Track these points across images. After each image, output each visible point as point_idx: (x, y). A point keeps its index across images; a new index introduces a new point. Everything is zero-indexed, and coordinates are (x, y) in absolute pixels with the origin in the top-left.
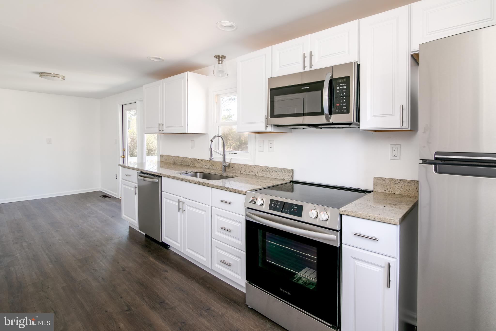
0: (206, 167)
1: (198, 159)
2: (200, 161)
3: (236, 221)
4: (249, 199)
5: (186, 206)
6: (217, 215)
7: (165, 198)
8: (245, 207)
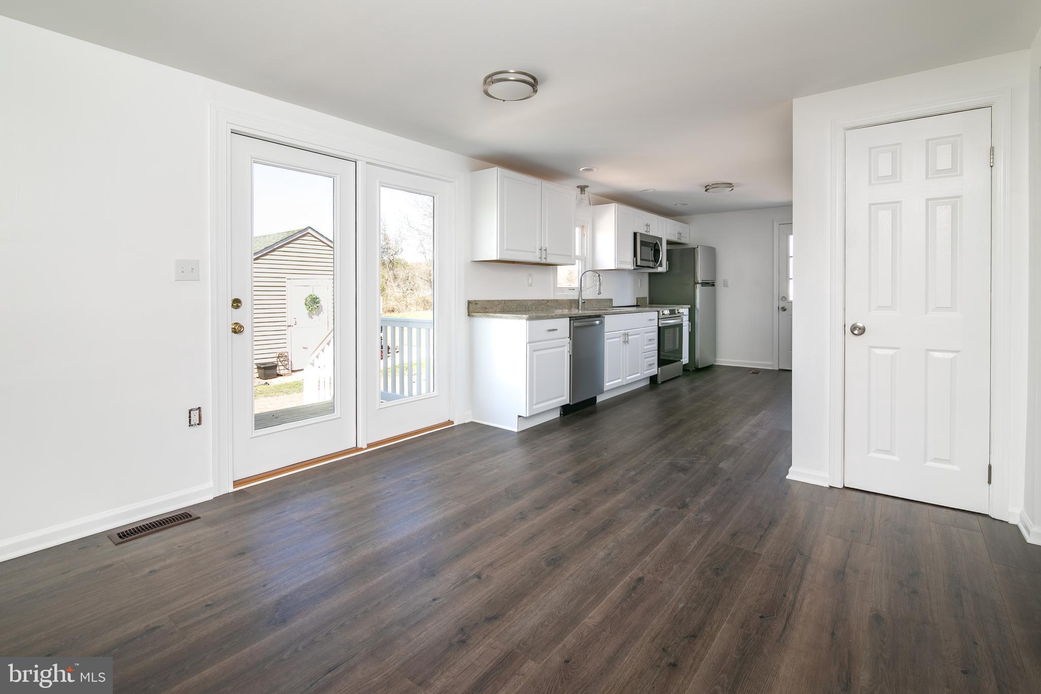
1: (543, 300)
2: (546, 302)
3: (655, 331)
4: (661, 313)
5: (629, 337)
6: (646, 333)
7: (607, 339)
8: (658, 319)
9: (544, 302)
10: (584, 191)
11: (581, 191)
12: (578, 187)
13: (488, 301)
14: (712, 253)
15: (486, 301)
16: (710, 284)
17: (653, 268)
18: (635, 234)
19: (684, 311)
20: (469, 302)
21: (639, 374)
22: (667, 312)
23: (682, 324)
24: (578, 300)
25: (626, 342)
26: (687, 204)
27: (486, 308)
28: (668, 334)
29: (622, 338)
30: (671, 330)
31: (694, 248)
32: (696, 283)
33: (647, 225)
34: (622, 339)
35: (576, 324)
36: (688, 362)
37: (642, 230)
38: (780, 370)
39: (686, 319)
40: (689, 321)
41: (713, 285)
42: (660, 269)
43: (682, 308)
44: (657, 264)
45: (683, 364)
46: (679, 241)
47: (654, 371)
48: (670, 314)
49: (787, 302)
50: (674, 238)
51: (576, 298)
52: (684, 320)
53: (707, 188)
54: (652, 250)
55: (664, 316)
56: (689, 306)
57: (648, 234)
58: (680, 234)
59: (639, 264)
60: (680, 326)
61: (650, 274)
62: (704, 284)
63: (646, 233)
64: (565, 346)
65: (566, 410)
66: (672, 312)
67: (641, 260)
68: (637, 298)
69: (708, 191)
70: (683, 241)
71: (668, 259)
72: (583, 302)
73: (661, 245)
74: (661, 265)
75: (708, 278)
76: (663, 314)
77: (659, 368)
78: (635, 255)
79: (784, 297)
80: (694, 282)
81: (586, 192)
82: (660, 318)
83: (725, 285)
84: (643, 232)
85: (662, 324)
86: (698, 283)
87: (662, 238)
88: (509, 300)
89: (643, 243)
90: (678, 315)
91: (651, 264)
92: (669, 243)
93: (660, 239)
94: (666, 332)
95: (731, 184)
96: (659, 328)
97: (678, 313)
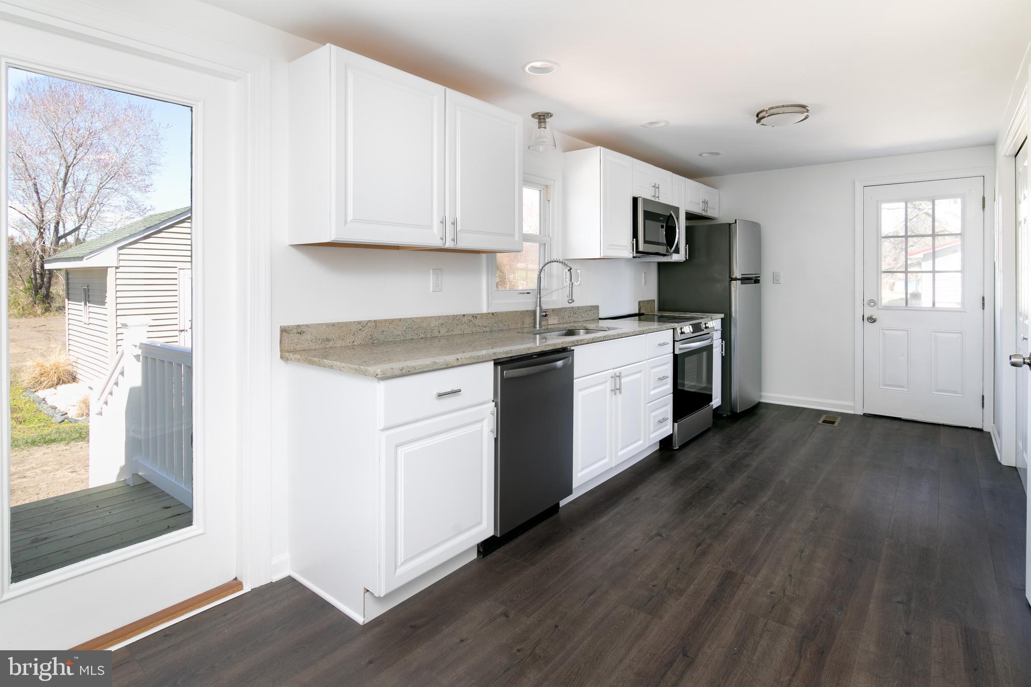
0: (484, 329)
1: (464, 315)
2: (470, 318)
3: (668, 363)
4: (679, 331)
5: (623, 380)
6: (652, 368)
7: (579, 390)
8: (674, 341)
9: (465, 319)
10: (545, 122)
11: (540, 123)
12: (533, 116)
13: (333, 325)
14: (755, 229)
15: (328, 325)
16: (752, 280)
17: (664, 255)
18: (635, 200)
19: (714, 323)
20: (284, 331)
21: (641, 442)
22: (688, 329)
23: (712, 345)
24: (534, 312)
25: (617, 390)
26: (718, 154)
27: (328, 340)
28: (689, 365)
29: (608, 384)
30: (694, 358)
31: (730, 224)
32: (732, 279)
33: (656, 187)
34: (608, 386)
35: (508, 373)
36: (720, 404)
37: (646, 193)
38: (867, 416)
39: (717, 336)
40: (723, 338)
41: (757, 281)
42: (675, 258)
43: (712, 319)
44: (671, 248)
45: (714, 408)
46: (704, 214)
47: (667, 429)
48: (693, 333)
49: (878, 309)
50: (697, 209)
51: (531, 308)
52: (714, 339)
53: (760, 116)
54: (662, 227)
55: (683, 337)
56: (722, 316)
57: (657, 200)
58: (705, 202)
59: (641, 249)
60: (709, 349)
61: (660, 264)
62: (745, 280)
63: (653, 199)
64: (481, 420)
65: (486, 547)
66: (697, 328)
67: (646, 242)
68: (639, 302)
69: (763, 121)
70: (709, 213)
71: (688, 241)
72: (543, 316)
73: (678, 218)
74: (677, 251)
75: (750, 271)
76: (682, 333)
77: (676, 424)
78: (635, 235)
79: (872, 301)
80: (730, 277)
81: (548, 125)
82: (676, 339)
83: (776, 280)
84: (649, 197)
85: (680, 349)
86: (736, 279)
87: (679, 208)
88: (386, 321)
89: (648, 215)
90: (706, 331)
91: (662, 249)
92: (690, 216)
93: (677, 210)
94: (686, 362)
95: (804, 107)
96: (675, 357)
97: (706, 328)
